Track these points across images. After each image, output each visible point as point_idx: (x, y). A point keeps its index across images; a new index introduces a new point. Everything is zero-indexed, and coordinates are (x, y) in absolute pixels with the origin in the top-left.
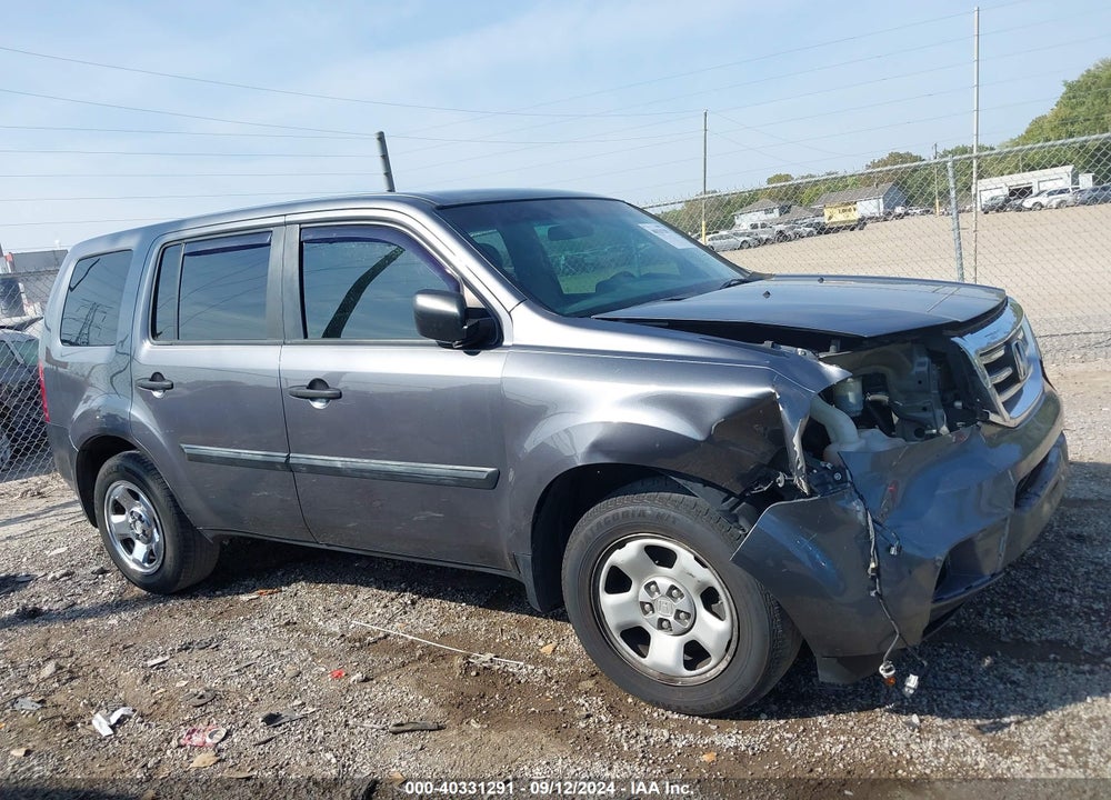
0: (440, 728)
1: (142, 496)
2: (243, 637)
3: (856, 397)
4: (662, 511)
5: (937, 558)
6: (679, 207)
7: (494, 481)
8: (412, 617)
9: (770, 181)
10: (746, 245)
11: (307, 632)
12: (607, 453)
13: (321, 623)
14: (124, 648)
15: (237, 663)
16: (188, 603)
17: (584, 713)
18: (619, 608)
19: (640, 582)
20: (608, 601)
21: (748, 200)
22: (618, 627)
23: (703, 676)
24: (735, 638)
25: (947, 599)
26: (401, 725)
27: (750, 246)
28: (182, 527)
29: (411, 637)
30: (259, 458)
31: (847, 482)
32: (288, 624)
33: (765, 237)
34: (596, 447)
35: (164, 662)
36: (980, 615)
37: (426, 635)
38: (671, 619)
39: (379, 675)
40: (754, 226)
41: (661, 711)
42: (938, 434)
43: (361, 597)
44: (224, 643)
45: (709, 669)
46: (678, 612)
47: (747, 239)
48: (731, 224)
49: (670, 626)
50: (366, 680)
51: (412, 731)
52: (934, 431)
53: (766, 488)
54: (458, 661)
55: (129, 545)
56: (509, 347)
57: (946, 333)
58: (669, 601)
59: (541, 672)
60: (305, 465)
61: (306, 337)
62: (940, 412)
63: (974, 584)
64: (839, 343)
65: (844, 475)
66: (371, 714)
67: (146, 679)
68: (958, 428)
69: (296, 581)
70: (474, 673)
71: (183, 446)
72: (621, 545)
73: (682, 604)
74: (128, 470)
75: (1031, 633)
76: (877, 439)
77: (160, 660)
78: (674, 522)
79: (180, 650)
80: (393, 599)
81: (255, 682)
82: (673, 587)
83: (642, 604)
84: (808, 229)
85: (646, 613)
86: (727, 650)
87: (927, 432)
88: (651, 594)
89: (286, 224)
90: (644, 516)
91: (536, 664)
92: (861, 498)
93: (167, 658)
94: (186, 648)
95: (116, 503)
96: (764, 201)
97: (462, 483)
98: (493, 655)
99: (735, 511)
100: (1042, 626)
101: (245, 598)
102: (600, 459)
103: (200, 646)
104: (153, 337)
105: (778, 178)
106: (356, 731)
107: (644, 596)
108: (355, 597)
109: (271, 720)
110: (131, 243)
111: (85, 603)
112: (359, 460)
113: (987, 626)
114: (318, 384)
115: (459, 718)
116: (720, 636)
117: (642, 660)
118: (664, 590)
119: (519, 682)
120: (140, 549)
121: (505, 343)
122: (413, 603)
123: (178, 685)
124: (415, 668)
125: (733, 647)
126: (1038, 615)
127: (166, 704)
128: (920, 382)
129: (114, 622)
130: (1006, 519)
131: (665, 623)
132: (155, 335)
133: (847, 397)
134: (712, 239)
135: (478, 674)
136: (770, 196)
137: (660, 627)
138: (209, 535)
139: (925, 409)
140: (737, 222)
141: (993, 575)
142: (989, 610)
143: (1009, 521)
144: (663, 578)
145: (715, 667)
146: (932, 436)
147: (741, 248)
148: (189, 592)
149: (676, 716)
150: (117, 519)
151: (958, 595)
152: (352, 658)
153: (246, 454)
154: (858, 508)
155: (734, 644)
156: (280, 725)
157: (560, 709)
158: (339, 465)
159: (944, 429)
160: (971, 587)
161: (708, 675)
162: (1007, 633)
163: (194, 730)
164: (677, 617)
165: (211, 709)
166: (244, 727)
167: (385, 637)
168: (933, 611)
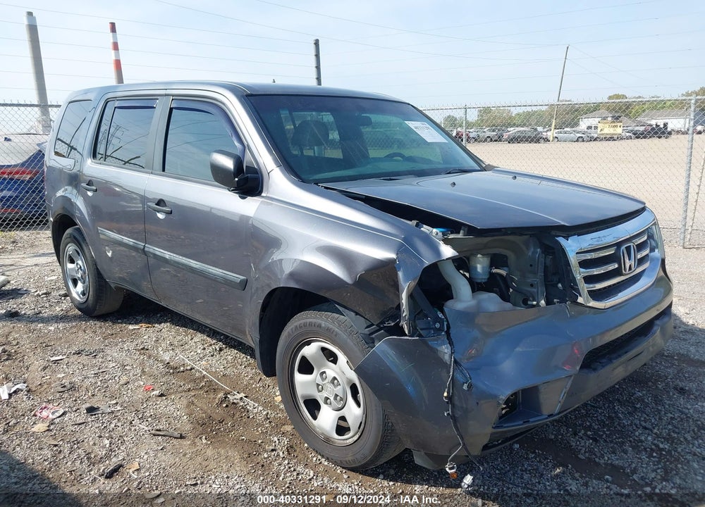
0: (182, 437)
1: (81, 254)
2: (113, 353)
3: (483, 268)
4: (331, 326)
5: (501, 397)
6: (544, 108)
7: (244, 284)
8: (214, 361)
9: (610, 98)
10: (580, 139)
11: (149, 357)
12: (297, 281)
13: (161, 352)
14: (46, 346)
15: (99, 369)
16: (98, 324)
17: (271, 448)
18: (305, 384)
19: (319, 370)
20: (299, 378)
21: (592, 109)
22: (303, 397)
23: (345, 442)
24: (363, 422)
25: (505, 427)
26: (160, 430)
27: (583, 141)
28: (98, 278)
29: (205, 373)
30: (131, 243)
31: (443, 331)
32: (142, 349)
33: (596, 136)
34: (292, 275)
35: (61, 360)
36: (575, 434)
37: (215, 374)
38: (332, 398)
39: (171, 394)
40: (589, 128)
41: (319, 457)
42: (538, 305)
43: (196, 339)
44: (101, 355)
45: (349, 438)
46: (336, 396)
47: (583, 135)
48: (577, 124)
49: (331, 404)
50: (162, 395)
51: (164, 436)
52: (535, 303)
53: (392, 324)
54: (221, 395)
55: (75, 282)
56: (263, 197)
57: (553, 233)
58: (331, 386)
59: (265, 413)
60: (152, 253)
61: (164, 170)
62: (542, 289)
63: (531, 420)
64: (466, 229)
65: (442, 325)
66: (150, 419)
67: (45, 368)
68: (555, 304)
69: (166, 322)
70: (224, 405)
71: (99, 228)
72: (308, 343)
73: (339, 390)
74: (74, 237)
75: (602, 456)
76: (491, 301)
77: (60, 357)
78: (336, 335)
79: (74, 354)
80: (211, 345)
81: (99, 383)
82: (335, 378)
83: (318, 385)
84: (628, 134)
85: (319, 391)
86: (359, 428)
87: (529, 303)
88: (323, 379)
89: (166, 95)
90: (320, 327)
91: (265, 407)
92: (451, 343)
93: (64, 357)
94: (79, 353)
95: (70, 257)
96: (603, 112)
97: (228, 282)
98: (244, 395)
99: (373, 336)
100: (614, 452)
101: (131, 327)
102: (292, 285)
103: (87, 354)
104: (93, 157)
105: (618, 96)
106: (133, 429)
107: (319, 380)
108: (192, 339)
109: (91, 410)
110: (91, 96)
111: (46, 313)
112: (178, 256)
113: (574, 444)
114: (162, 203)
115: (198, 433)
116: (356, 417)
117: (313, 421)
118: (329, 378)
119: (249, 417)
120: (80, 287)
121: (263, 194)
122: (221, 350)
123: (59, 376)
124: (193, 394)
125: (362, 427)
126: (616, 443)
127: (45, 386)
128: (531, 266)
129: (52, 328)
130: (571, 376)
131: (329, 400)
132: (94, 156)
133: (476, 268)
134: (558, 133)
135: (227, 406)
136: (608, 109)
137: (326, 403)
138: (113, 286)
139: (532, 285)
140: (581, 123)
141: (550, 416)
142: (583, 432)
143: (572, 378)
144: (331, 370)
145: (352, 437)
146: (533, 306)
147: (577, 141)
148: (103, 317)
149: (326, 463)
150: (70, 266)
151: (517, 426)
152: (164, 380)
153: (126, 240)
154: (446, 351)
155: (363, 426)
156: (95, 415)
157: (260, 441)
158: (167, 257)
159: (543, 302)
160: (528, 421)
161: (348, 442)
162: (585, 452)
163: (45, 408)
164: (335, 399)
165: (66, 395)
166: (76, 411)
167: (191, 369)
168: (492, 434)
